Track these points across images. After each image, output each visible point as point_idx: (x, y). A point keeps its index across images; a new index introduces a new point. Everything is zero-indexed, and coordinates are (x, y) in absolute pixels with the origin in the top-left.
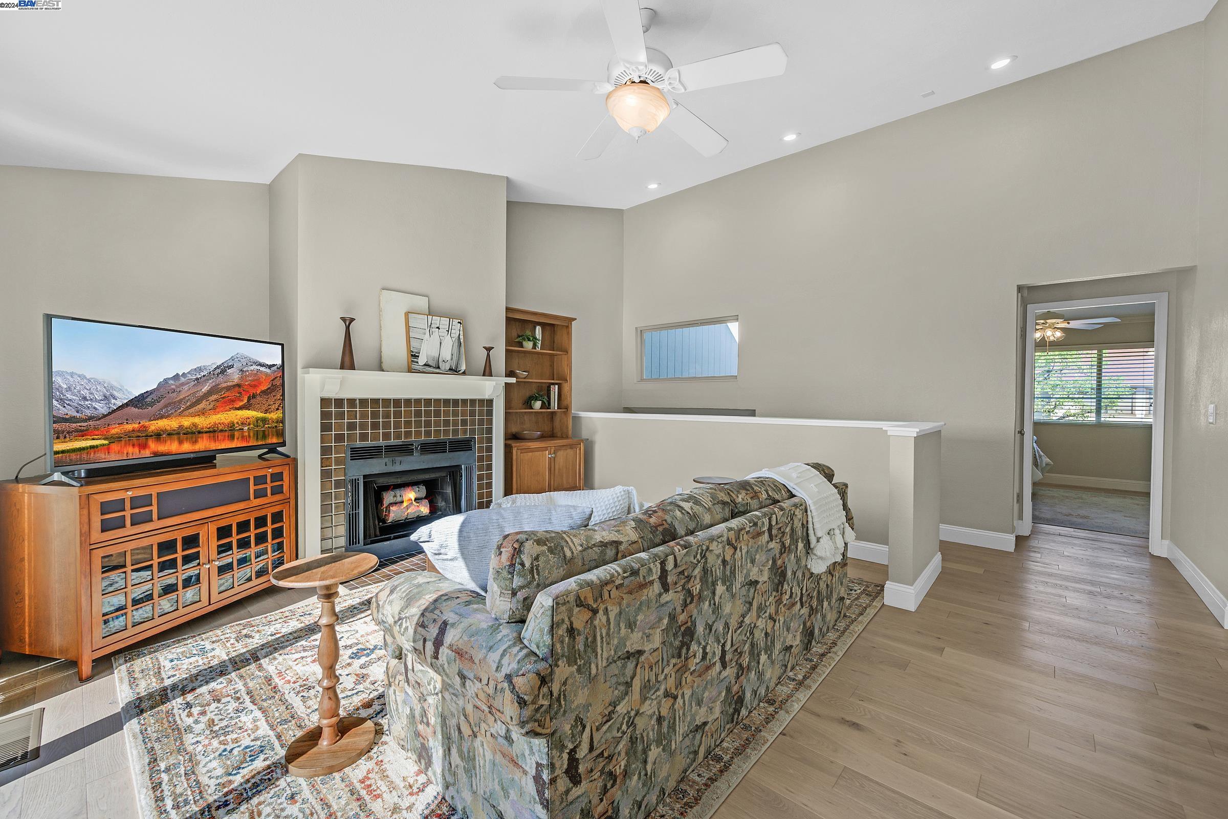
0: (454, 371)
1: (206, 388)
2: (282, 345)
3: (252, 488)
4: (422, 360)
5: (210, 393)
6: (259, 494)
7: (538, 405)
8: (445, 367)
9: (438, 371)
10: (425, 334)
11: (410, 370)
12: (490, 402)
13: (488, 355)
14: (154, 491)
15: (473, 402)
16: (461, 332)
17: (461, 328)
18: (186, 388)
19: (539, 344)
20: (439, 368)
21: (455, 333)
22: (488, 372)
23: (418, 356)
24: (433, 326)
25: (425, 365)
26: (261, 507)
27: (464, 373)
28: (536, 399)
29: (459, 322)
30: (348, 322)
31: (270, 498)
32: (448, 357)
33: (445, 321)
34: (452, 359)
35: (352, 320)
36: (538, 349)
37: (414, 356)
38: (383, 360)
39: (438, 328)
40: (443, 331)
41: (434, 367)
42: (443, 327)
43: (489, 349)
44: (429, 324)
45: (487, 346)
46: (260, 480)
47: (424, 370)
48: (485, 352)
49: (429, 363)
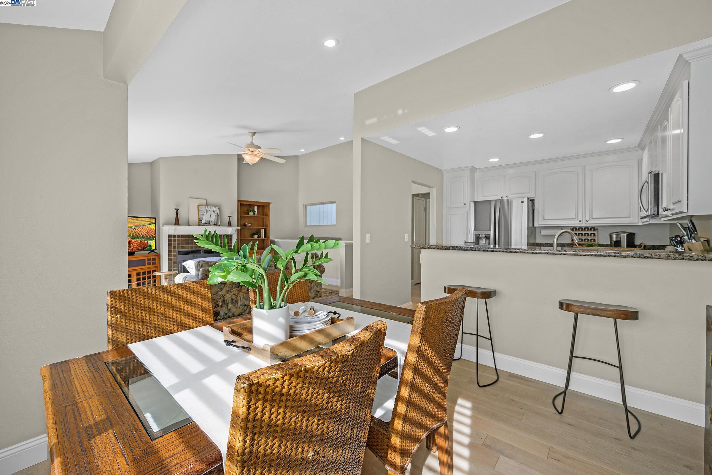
0: (216, 225)
2: (155, 218)
3: (146, 262)
4: (203, 222)
6: (149, 264)
7: (256, 236)
8: (212, 223)
9: (209, 225)
10: (205, 212)
11: (199, 225)
12: (231, 236)
13: (230, 219)
16: (219, 211)
19: (256, 213)
20: (210, 224)
21: (216, 212)
22: (230, 225)
24: (208, 210)
25: (205, 223)
26: (149, 268)
27: (220, 226)
28: (255, 234)
29: (218, 208)
30: (177, 210)
31: (151, 266)
33: (212, 208)
34: (215, 221)
35: (178, 209)
36: (256, 215)
37: (201, 220)
38: (190, 222)
39: (210, 210)
40: (212, 211)
41: (208, 224)
43: (230, 217)
44: (206, 209)
45: (229, 216)
46: (149, 260)
47: (205, 225)
48: (229, 218)
49: (206, 222)
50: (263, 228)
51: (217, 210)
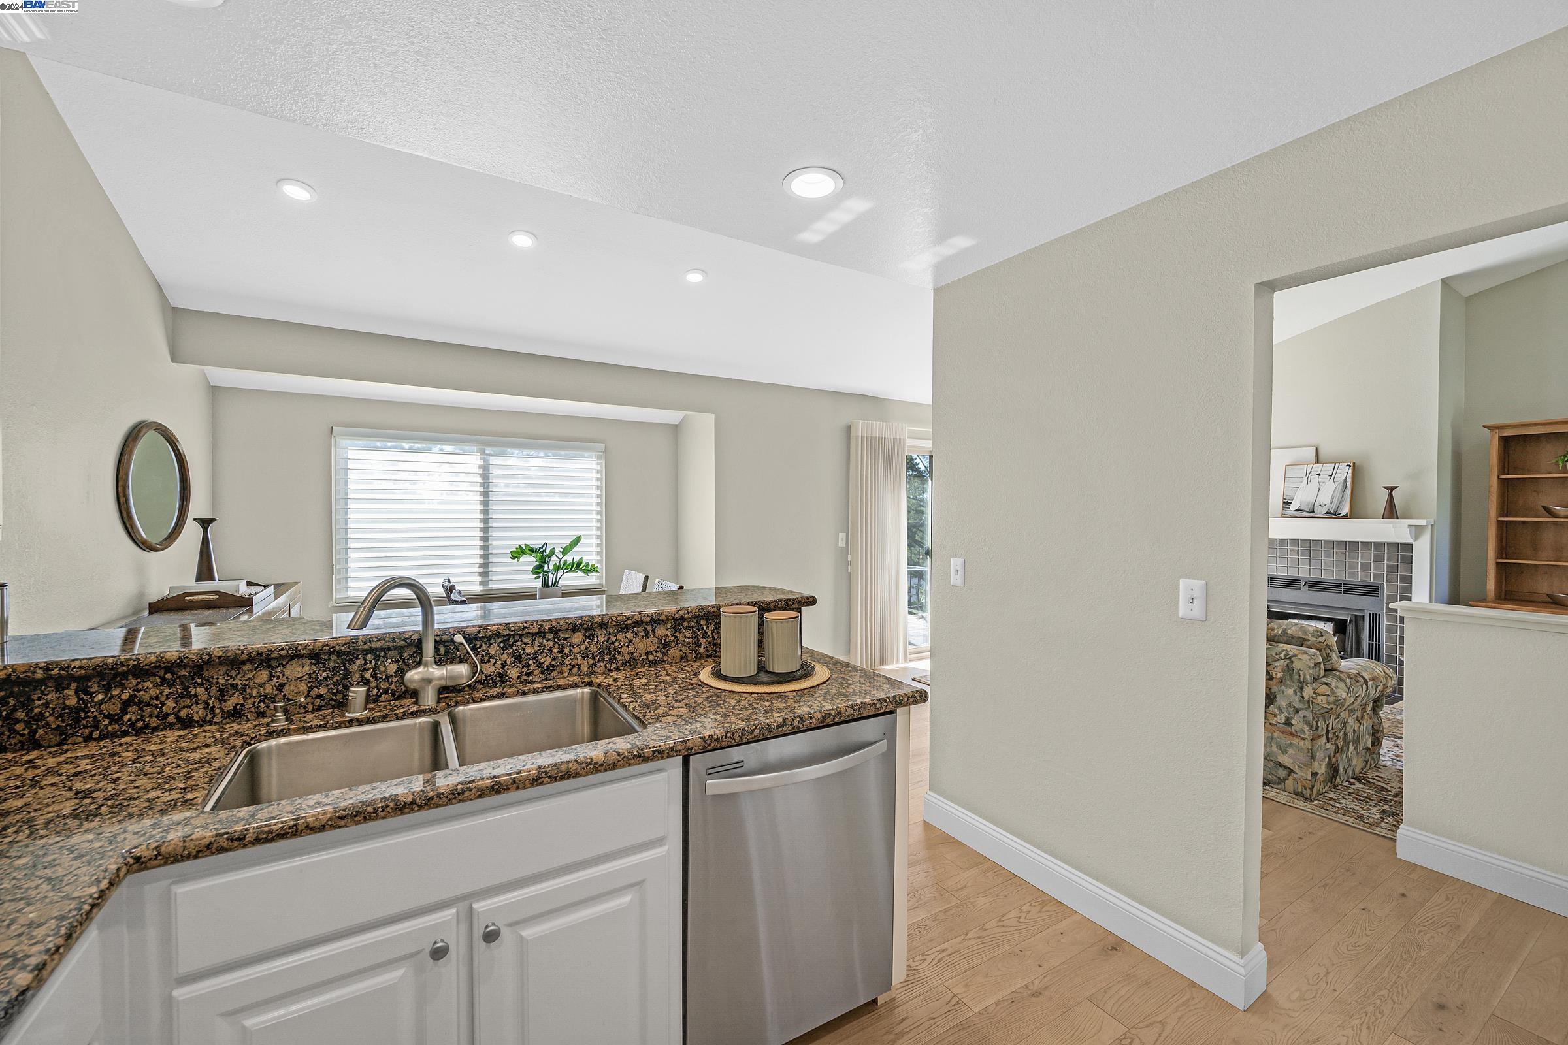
0: (1332, 514)
4: (1293, 507)
8: (1321, 511)
9: (1311, 515)
10: (1302, 482)
11: (1282, 516)
12: (1408, 548)
13: (1391, 496)
15: (1379, 545)
16: (1350, 475)
17: (1350, 470)
20: (1313, 512)
21: (1340, 478)
22: (1393, 513)
23: (1291, 503)
24: (1312, 473)
25: (1297, 510)
27: (1346, 516)
29: (1347, 465)
32: (1328, 501)
33: (1331, 467)
34: (1331, 503)
37: (1287, 503)
39: (1319, 475)
40: (1325, 476)
41: (1309, 512)
42: (1326, 472)
43: (1391, 489)
44: (1308, 472)
45: (1390, 486)
47: (1296, 515)
48: (1387, 492)
49: (1304, 509)
51: (1344, 472)
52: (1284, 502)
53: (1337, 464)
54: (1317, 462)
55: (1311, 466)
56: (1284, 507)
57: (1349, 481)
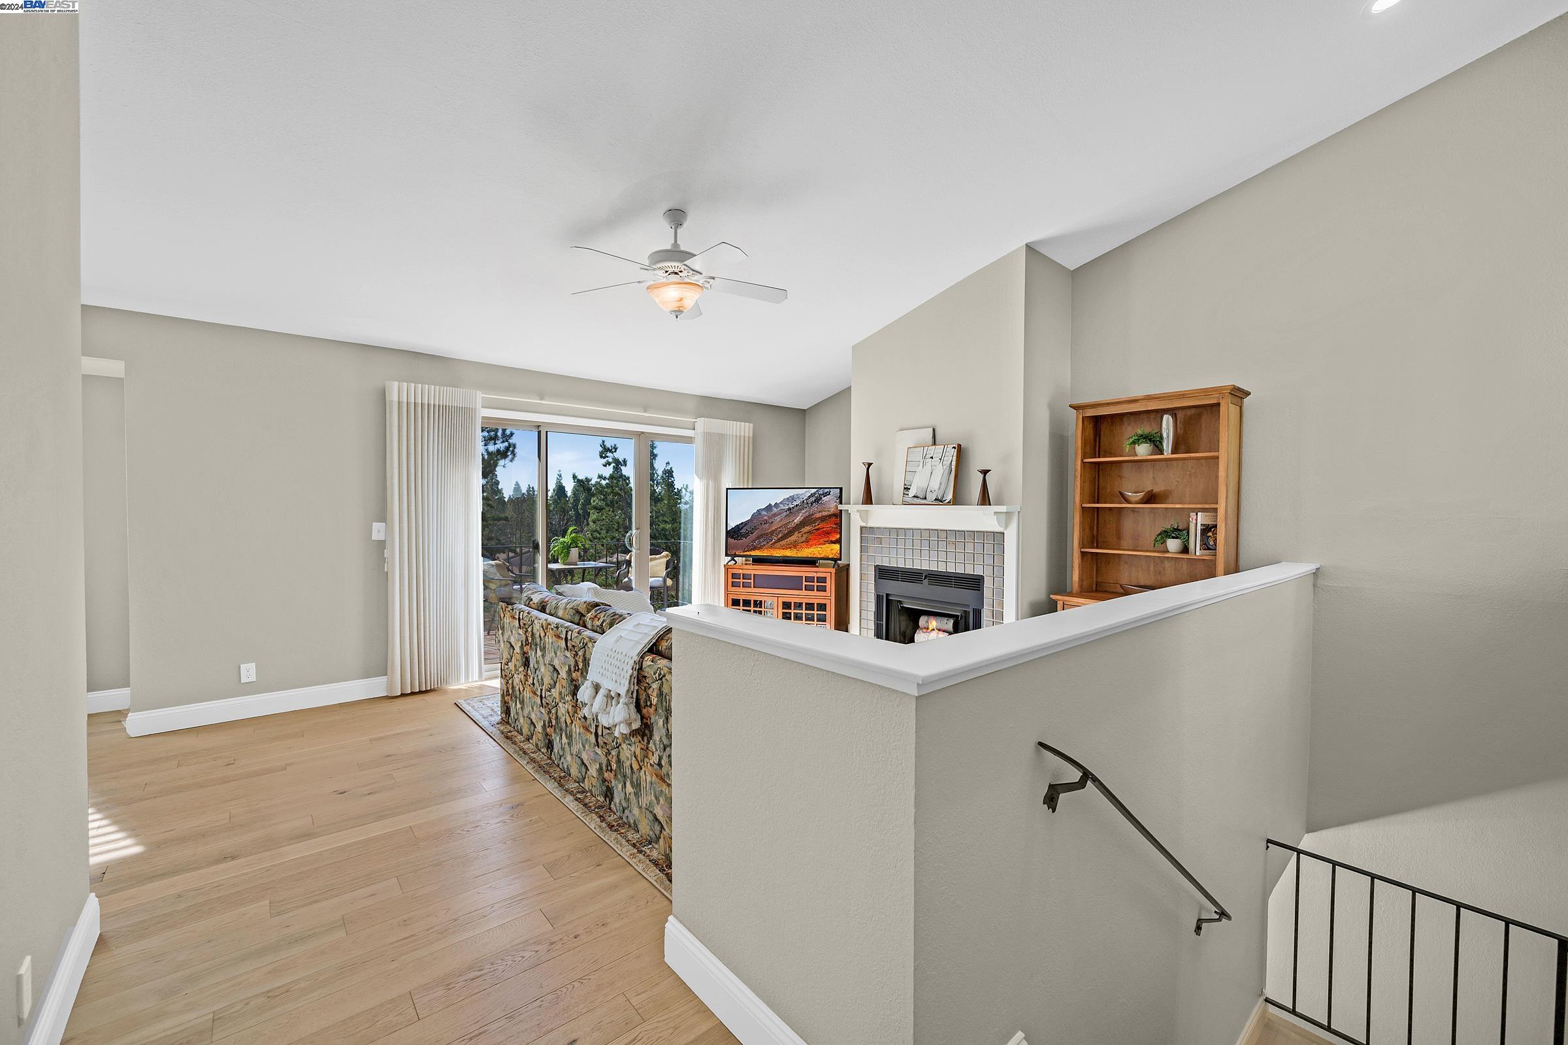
0: (939, 501)
1: (798, 520)
2: (841, 489)
3: (804, 583)
4: (912, 493)
5: (803, 524)
6: (808, 588)
7: (1173, 545)
8: (931, 497)
9: (924, 501)
10: (919, 466)
12: (1001, 537)
13: (984, 481)
14: (753, 572)
15: (980, 535)
16: (955, 458)
17: (955, 453)
18: (778, 518)
19: (1167, 445)
20: (925, 498)
21: (947, 461)
22: (985, 499)
23: (909, 489)
24: (927, 457)
25: (914, 497)
28: (1169, 536)
29: (955, 448)
30: (867, 466)
31: (815, 593)
32: (936, 488)
33: (940, 449)
34: (939, 489)
35: (870, 465)
36: (1167, 452)
38: (893, 494)
39: (932, 458)
40: (936, 460)
41: (921, 499)
42: (938, 455)
43: (985, 473)
44: (924, 455)
45: (984, 469)
46: (809, 579)
47: (913, 502)
48: (981, 476)
49: (919, 495)
50: (1197, 511)
51: (951, 454)
52: (905, 488)
53: (946, 446)
54: (934, 443)
55: (926, 448)
56: (904, 494)
57: (954, 463)
